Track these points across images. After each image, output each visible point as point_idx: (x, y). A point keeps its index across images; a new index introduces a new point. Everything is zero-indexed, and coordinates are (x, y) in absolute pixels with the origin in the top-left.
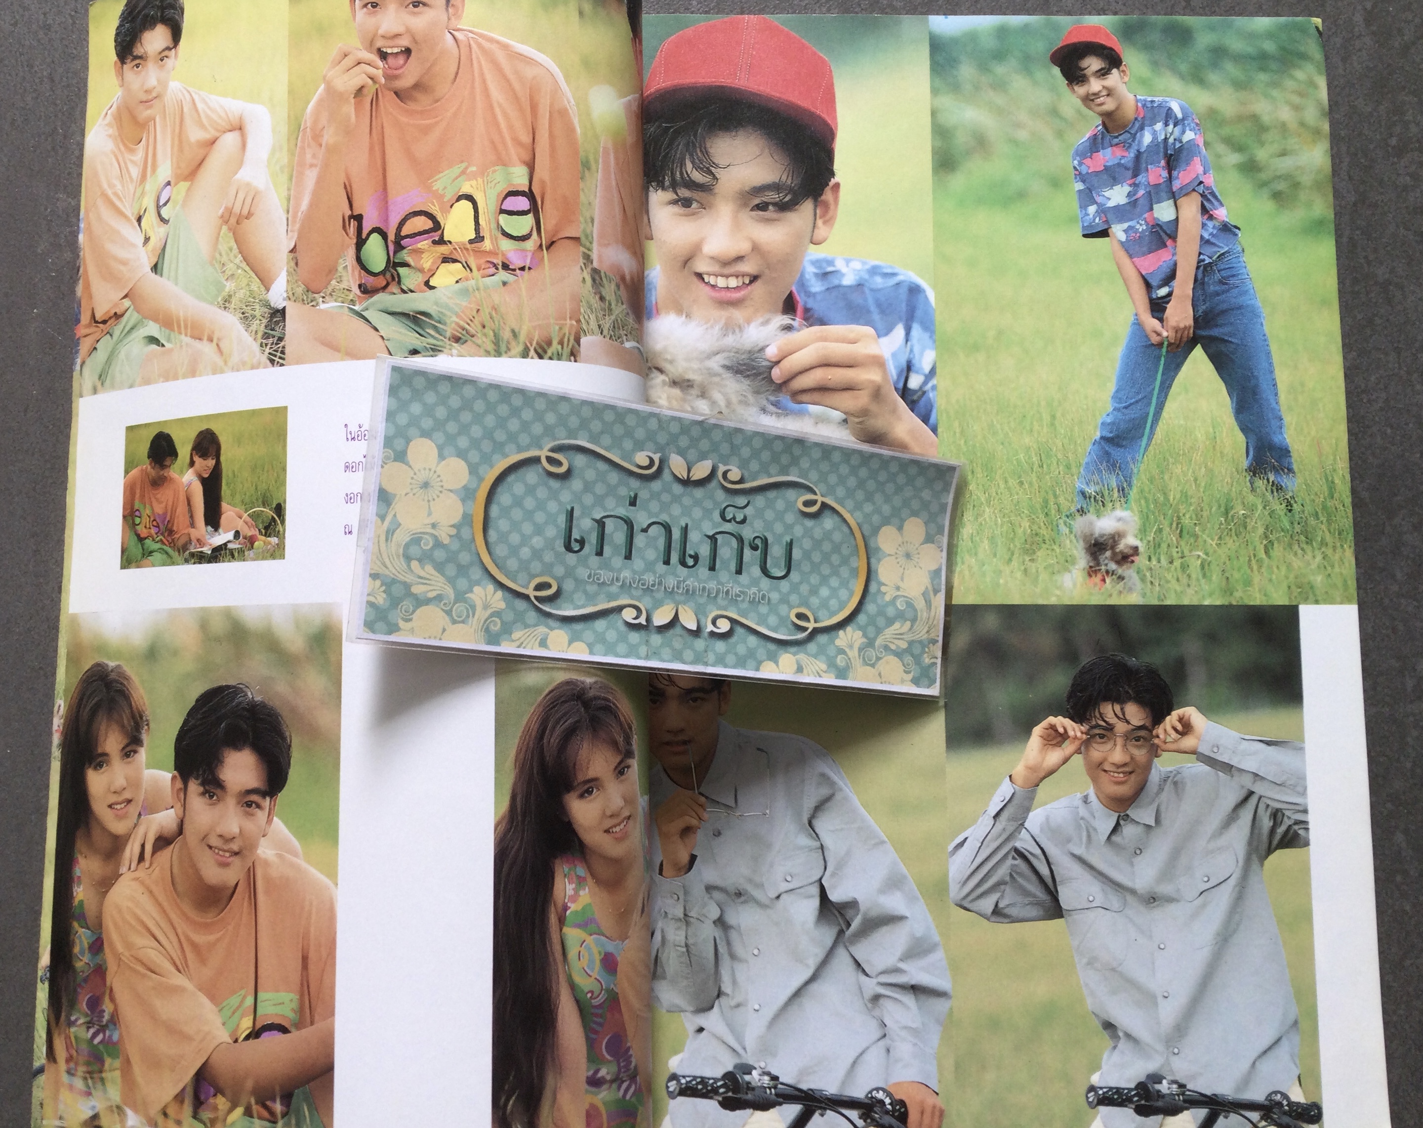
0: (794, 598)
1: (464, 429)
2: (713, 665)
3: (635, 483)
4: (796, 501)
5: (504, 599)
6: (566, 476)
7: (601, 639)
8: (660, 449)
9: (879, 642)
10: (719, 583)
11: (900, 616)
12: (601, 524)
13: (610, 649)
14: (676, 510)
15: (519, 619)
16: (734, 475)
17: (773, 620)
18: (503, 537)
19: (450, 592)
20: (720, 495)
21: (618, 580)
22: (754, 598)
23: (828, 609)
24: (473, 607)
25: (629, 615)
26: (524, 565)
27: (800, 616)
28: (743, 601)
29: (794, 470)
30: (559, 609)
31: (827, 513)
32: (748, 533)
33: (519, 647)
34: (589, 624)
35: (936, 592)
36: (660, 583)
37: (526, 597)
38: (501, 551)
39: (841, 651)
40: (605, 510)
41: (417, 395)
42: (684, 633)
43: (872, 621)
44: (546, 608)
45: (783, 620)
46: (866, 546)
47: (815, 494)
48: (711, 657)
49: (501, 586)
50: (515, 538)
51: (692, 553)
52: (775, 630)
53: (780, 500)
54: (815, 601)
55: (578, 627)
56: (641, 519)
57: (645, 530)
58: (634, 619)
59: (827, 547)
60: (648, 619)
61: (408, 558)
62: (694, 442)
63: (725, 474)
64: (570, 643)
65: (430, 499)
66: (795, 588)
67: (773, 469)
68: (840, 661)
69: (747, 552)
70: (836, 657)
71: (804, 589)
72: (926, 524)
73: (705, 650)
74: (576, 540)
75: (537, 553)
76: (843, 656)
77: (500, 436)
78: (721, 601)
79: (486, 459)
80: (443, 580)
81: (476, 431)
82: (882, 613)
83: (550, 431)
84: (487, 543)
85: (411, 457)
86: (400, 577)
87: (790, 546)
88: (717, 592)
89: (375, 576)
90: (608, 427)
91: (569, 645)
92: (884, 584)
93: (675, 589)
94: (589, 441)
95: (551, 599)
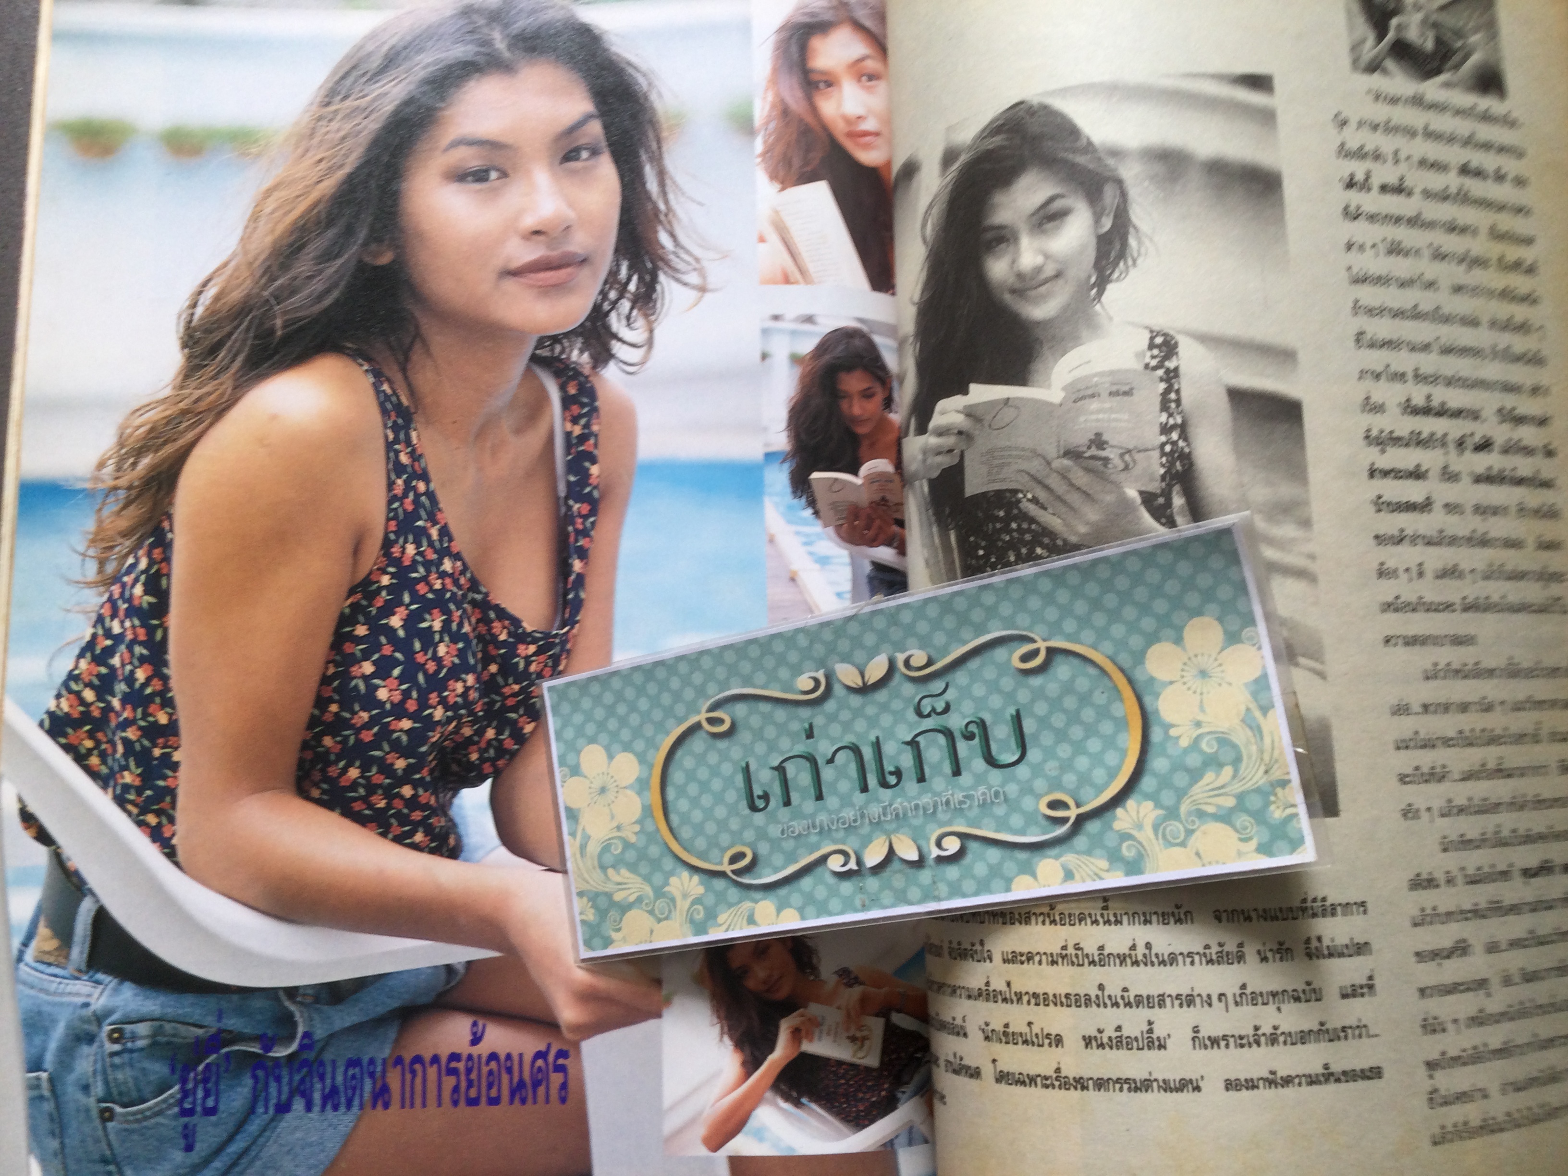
0: (1040, 784)
1: (623, 722)
3: (805, 713)
4: (1009, 661)
5: (702, 883)
6: (732, 731)
7: (809, 899)
8: (821, 663)
9: (1184, 808)
10: (934, 794)
11: (1213, 762)
12: (780, 769)
13: (823, 910)
14: (860, 725)
15: (721, 900)
16: (919, 658)
17: (1016, 820)
18: (685, 819)
19: (648, 890)
20: (908, 689)
21: (814, 827)
22: (985, 800)
23: (1093, 785)
24: (673, 900)
25: (835, 863)
26: (713, 842)
27: (1053, 805)
28: (970, 807)
29: (993, 623)
30: (759, 877)
31: (1059, 659)
32: (956, 722)
33: (727, 930)
34: (795, 886)
35: (1265, 710)
36: (863, 816)
37: (722, 874)
38: (686, 833)
39: (1126, 836)
40: (782, 753)
41: (576, 706)
42: (904, 866)
43: (1165, 782)
44: (746, 880)
45: (1030, 819)
46: (1130, 681)
47: (1033, 641)
48: (943, 889)
49: (695, 869)
50: (697, 816)
51: (892, 769)
52: (1023, 833)
53: (986, 667)
55: (783, 892)
56: (823, 748)
57: (831, 761)
58: (843, 865)
59: (1070, 702)
60: (859, 862)
61: (603, 868)
62: (856, 641)
63: (907, 663)
64: (779, 910)
65: (610, 802)
66: (1037, 770)
67: (966, 633)
68: (1127, 851)
69: (963, 747)
70: (1120, 845)
71: (1051, 767)
72: (1220, 620)
73: (934, 882)
74: (760, 797)
75: (722, 824)
76: (1130, 842)
77: (657, 715)
78: (941, 816)
79: (652, 744)
80: (639, 880)
81: (635, 719)
82: (1178, 766)
83: (701, 691)
84: (671, 829)
85: (585, 767)
86: (600, 889)
87: (1017, 719)
88: (935, 806)
89: (581, 894)
90: (758, 665)
91: (778, 914)
92: (1172, 726)
93: (882, 818)
94: (744, 685)
95: (749, 869)
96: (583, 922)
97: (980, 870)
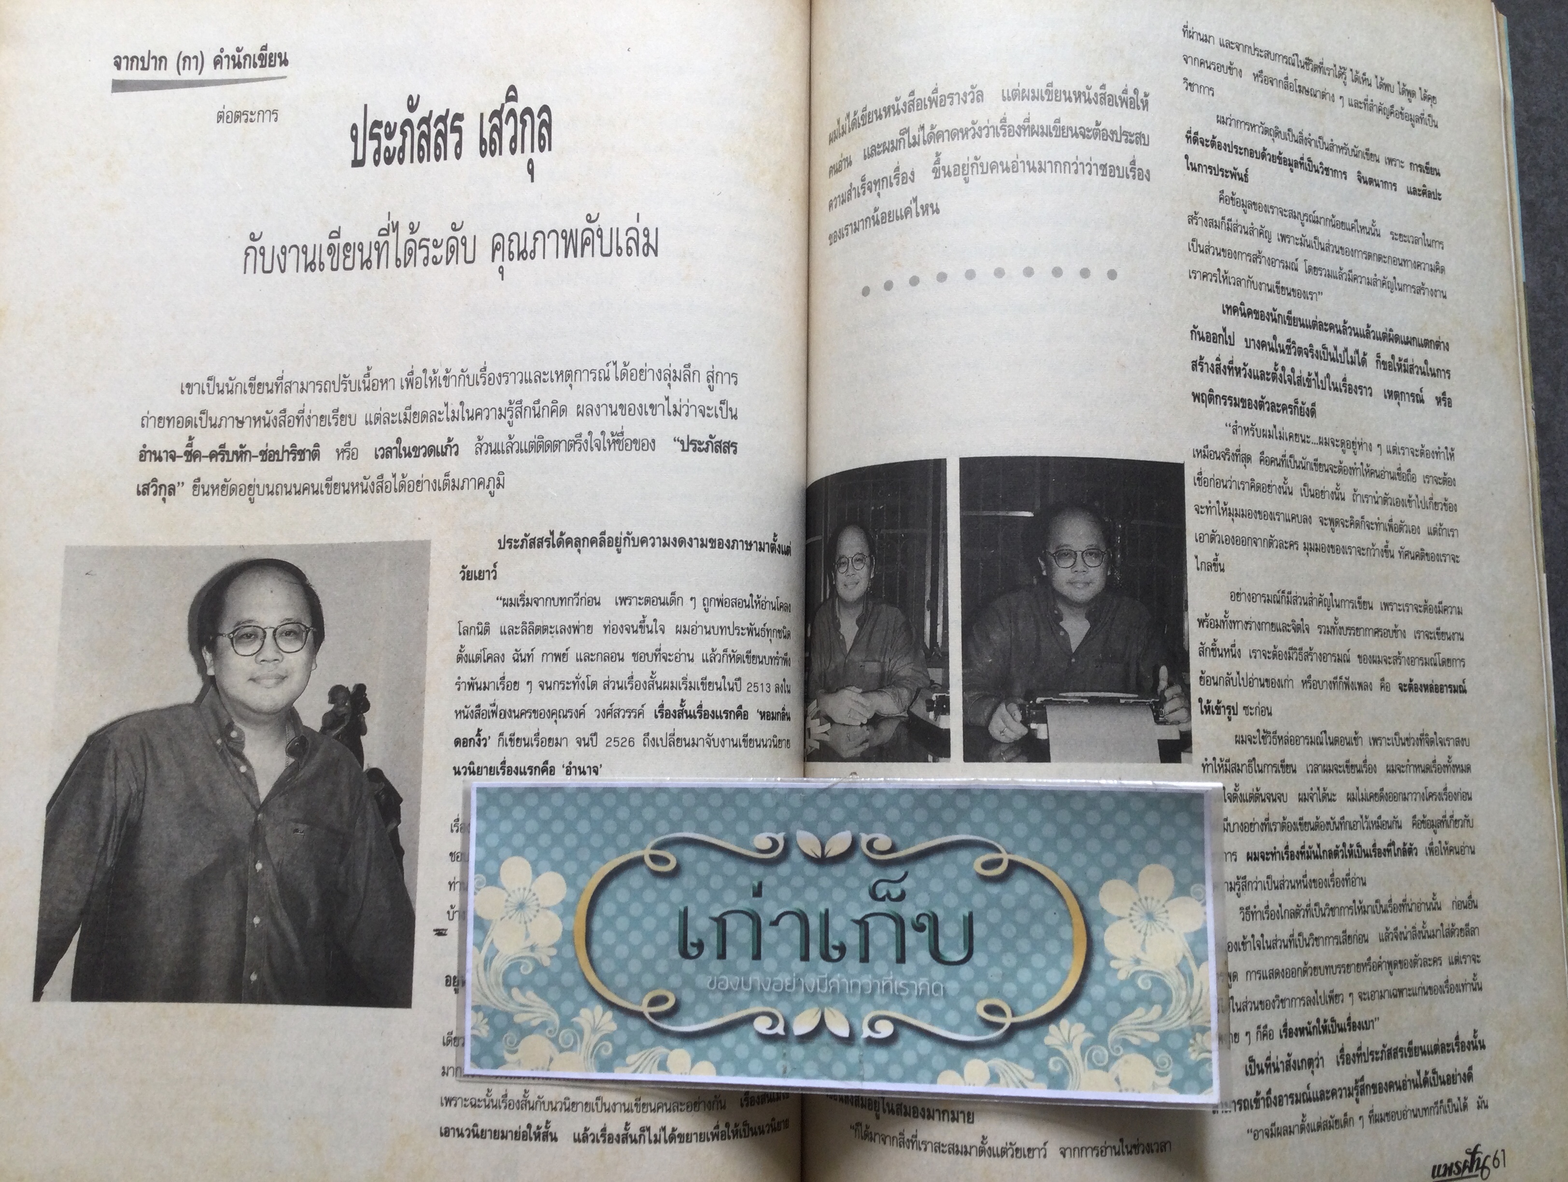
0: (981, 987)
1: (557, 840)
2: (869, 1080)
3: (757, 871)
4: (971, 864)
5: (614, 1019)
6: (676, 872)
7: (729, 1056)
8: (783, 826)
9: (1112, 1036)
10: (875, 976)
11: (1144, 999)
12: (721, 921)
13: (742, 1068)
14: (812, 894)
15: (634, 1041)
16: (883, 842)
17: (952, 1017)
18: (609, 951)
19: (555, 1018)
20: (867, 870)
21: (746, 984)
22: (924, 992)
23: (1030, 997)
24: (581, 1033)
25: (762, 1025)
26: (635, 981)
27: (990, 1009)
28: (910, 995)
29: (963, 826)
30: (680, 1025)
31: (1019, 874)
32: (908, 911)
33: (635, 1071)
34: (715, 1040)
35: (1200, 960)
36: (798, 984)
37: (640, 1015)
38: (607, 966)
39: (1054, 1052)
40: (725, 905)
41: (506, 812)
42: (833, 1040)
43: (1099, 1009)
44: (664, 1025)
45: (966, 1018)
46: (1082, 909)
47: (998, 851)
49: (611, 1005)
50: (622, 951)
51: (837, 943)
52: (956, 1030)
53: (947, 865)
54: (1010, 988)
55: (702, 1043)
56: (769, 909)
57: (775, 923)
58: (771, 1028)
59: (1022, 917)
60: (787, 1028)
61: (508, 986)
62: (823, 813)
63: (870, 845)
64: (694, 1062)
65: (527, 919)
66: (980, 974)
67: (934, 829)
68: (1053, 1066)
69: (911, 936)
70: (1048, 1059)
71: (995, 973)
72: (1174, 872)
73: (861, 1062)
74: (693, 945)
75: (648, 965)
76: (1057, 1058)
77: (597, 841)
78: (879, 998)
79: (585, 868)
80: (546, 1005)
81: (570, 840)
82: (1113, 996)
83: (650, 828)
84: (591, 960)
85: (504, 879)
86: (501, 1007)
87: (969, 921)
88: (874, 988)
89: (477, 1008)
90: (716, 813)
91: (693, 1066)
92: (1115, 958)
93: (818, 989)
94: (697, 831)
95: (669, 1015)
96: (474, 1037)
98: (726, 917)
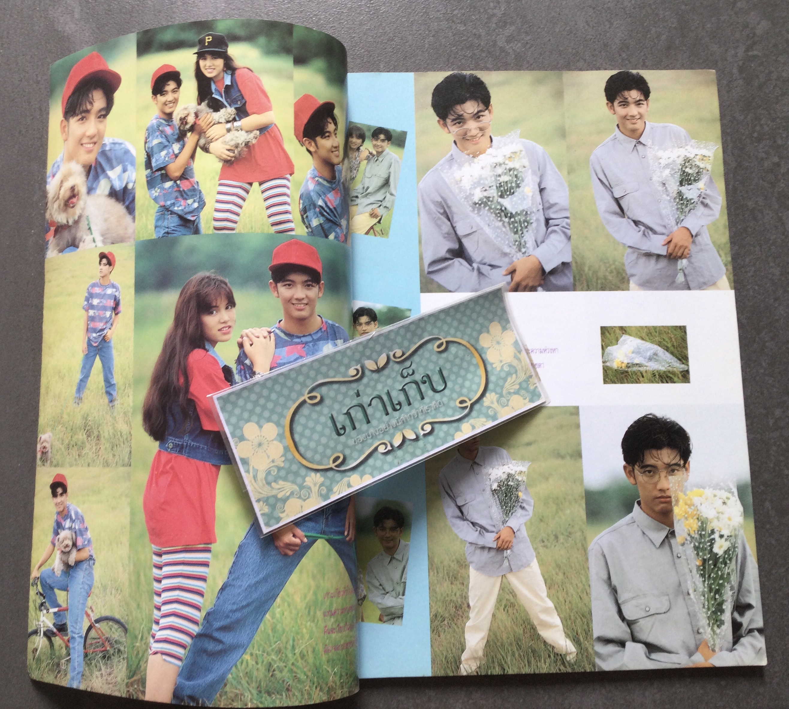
0: (455, 395)
1: (264, 408)
2: (432, 450)
3: (354, 385)
4: (433, 349)
5: (321, 476)
6: (322, 400)
7: (374, 468)
8: (359, 362)
9: (504, 392)
10: (416, 409)
11: (509, 374)
12: (348, 414)
13: (382, 470)
14: (379, 386)
15: (333, 481)
16: (399, 353)
17: (450, 412)
18: (307, 447)
19: (296, 488)
20: (397, 367)
21: (369, 436)
22: (436, 407)
23: (473, 391)
24: (310, 488)
25: (382, 449)
26: (323, 455)
27: (462, 402)
28: (431, 411)
29: (426, 334)
30: (349, 465)
31: (451, 345)
32: (418, 377)
33: (339, 494)
34: (366, 464)
35: (520, 352)
36: (389, 426)
37: (331, 469)
38: (309, 454)
39: (489, 408)
40: (347, 406)
41: (235, 404)
42: (411, 442)
43: (497, 385)
44: (343, 468)
45: (454, 409)
46: (476, 350)
47: (440, 339)
49: (317, 471)
50: (312, 445)
51: (397, 402)
52: (453, 416)
53: (425, 352)
54: (465, 391)
55: (361, 468)
56: (365, 400)
57: (370, 405)
58: (385, 449)
59: (458, 361)
60: (392, 446)
61: (269, 484)
62: (373, 349)
63: (394, 356)
64: (361, 478)
65: (265, 449)
66: (453, 390)
67: (415, 339)
68: (491, 413)
69: (422, 387)
70: (488, 411)
71: (457, 388)
72: (499, 322)
73: (425, 445)
74: (341, 429)
75: (326, 446)
76: (491, 410)
77: (282, 401)
78: (421, 417)
79: (281, 416)
80: (289, 484)
81: (270, 405)
82: (499, 378)
83: (303, 385)
84: (301, 455)
85: (246, 435)
86: (270, 494)
87: (441, 372)
88: (417, 414)
89: (258, 501)
90: (329, 367)
91: (361, 479)
92: (494, 364)
93: (397, 424)
94: (325, 378)
95: (343, 463)
96: (263, 514)
97: (442, 434)
98: (350, 411)
